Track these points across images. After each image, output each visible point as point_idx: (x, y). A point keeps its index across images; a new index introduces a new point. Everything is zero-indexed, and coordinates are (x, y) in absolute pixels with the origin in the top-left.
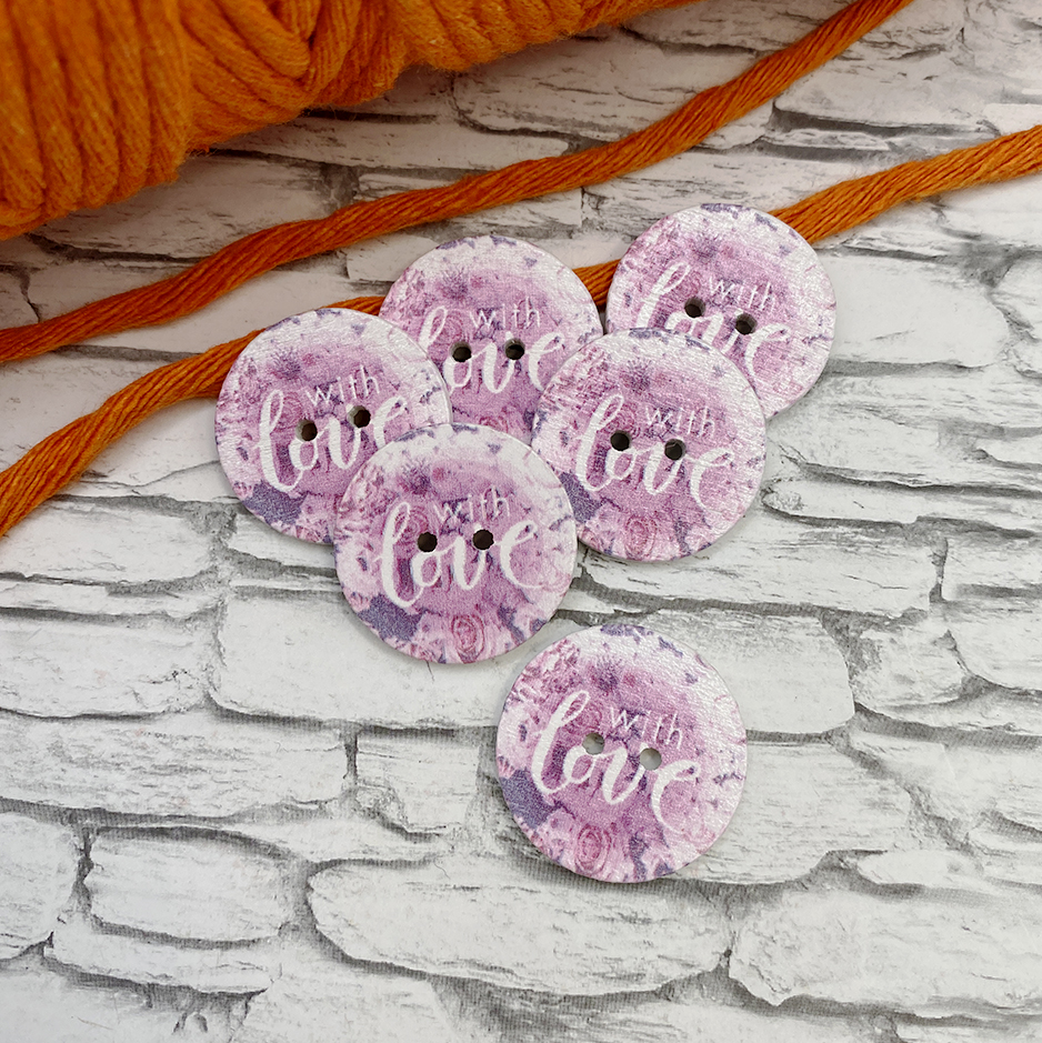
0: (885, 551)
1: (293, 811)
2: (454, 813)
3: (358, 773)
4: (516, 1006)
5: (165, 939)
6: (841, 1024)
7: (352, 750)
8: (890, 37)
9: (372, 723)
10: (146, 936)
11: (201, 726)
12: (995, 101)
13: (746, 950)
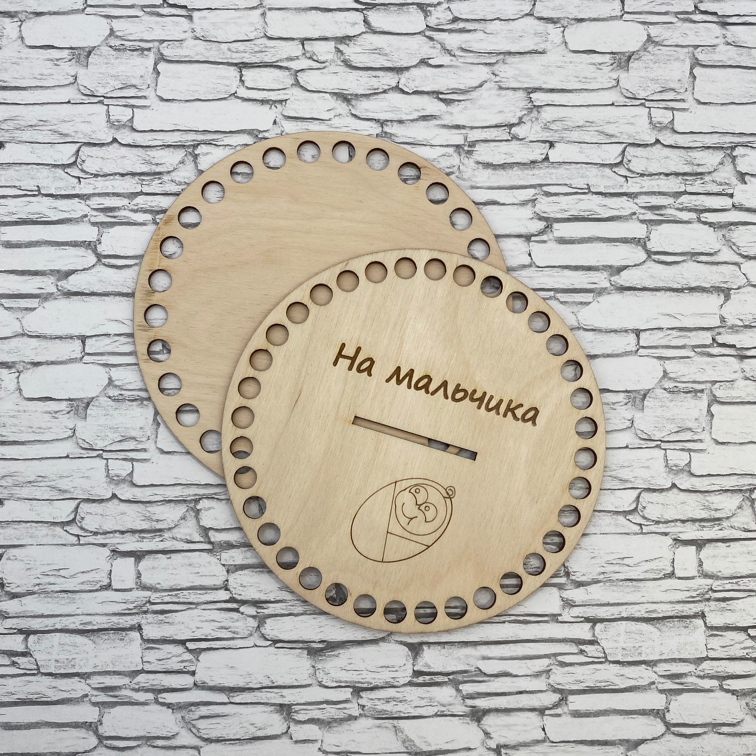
1: (290, 59)
4: (350, 97)
5: (264, 90)
6: (426, 96)
10: (259, 90)
13: (403, 81)
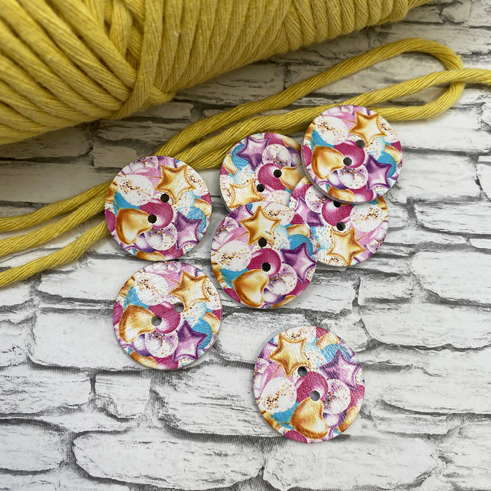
0: (333, 284)
2: (140, 409)
3: (96, 392)
7: (93, 382)
8: (335, 55)
9: (102, 369)
11: (25, 371)
12: (382, 83)
